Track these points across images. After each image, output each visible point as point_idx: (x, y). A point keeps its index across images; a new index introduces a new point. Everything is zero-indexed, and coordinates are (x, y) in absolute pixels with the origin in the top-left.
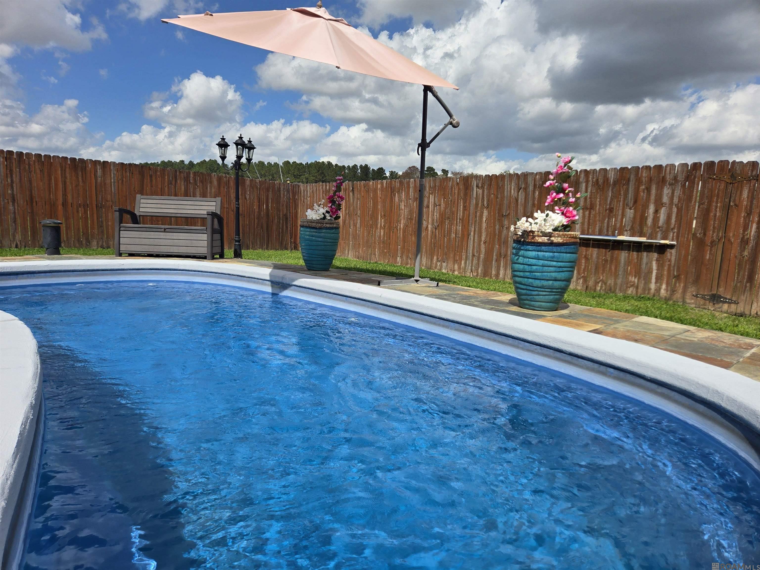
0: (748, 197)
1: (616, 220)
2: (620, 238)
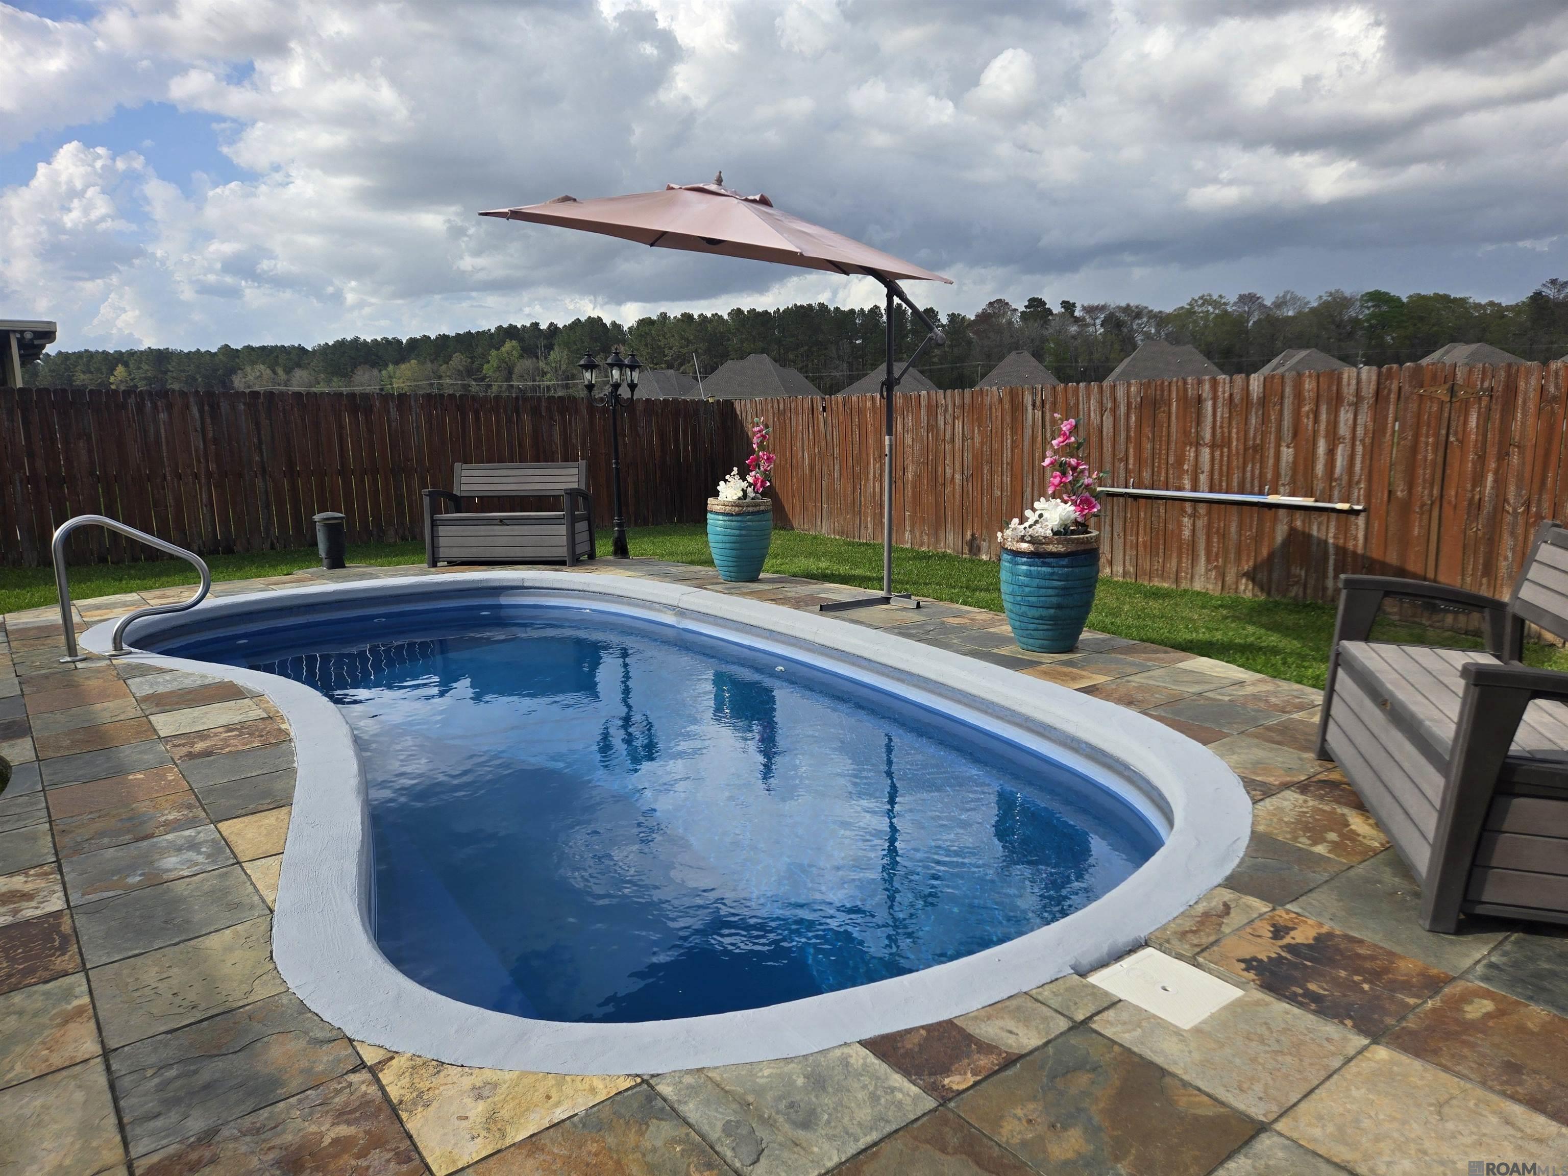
0: (1477, 427)
1: (1262, 463)
2: (1272, 499)
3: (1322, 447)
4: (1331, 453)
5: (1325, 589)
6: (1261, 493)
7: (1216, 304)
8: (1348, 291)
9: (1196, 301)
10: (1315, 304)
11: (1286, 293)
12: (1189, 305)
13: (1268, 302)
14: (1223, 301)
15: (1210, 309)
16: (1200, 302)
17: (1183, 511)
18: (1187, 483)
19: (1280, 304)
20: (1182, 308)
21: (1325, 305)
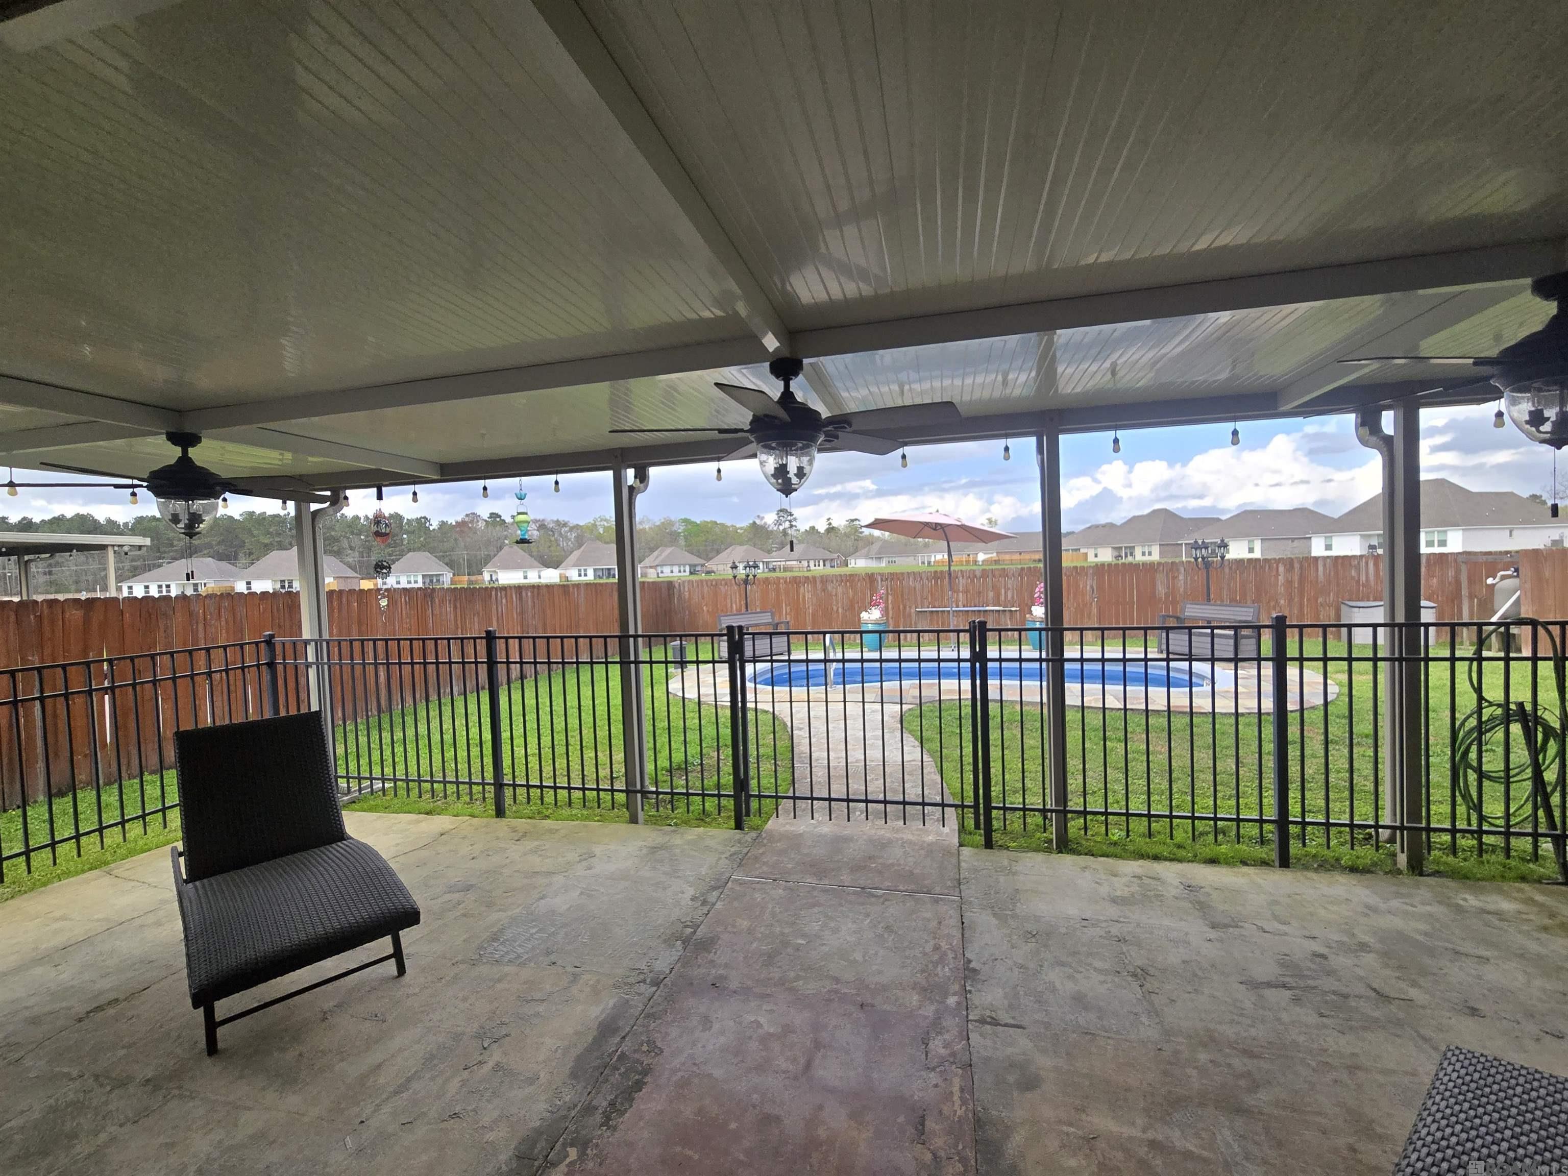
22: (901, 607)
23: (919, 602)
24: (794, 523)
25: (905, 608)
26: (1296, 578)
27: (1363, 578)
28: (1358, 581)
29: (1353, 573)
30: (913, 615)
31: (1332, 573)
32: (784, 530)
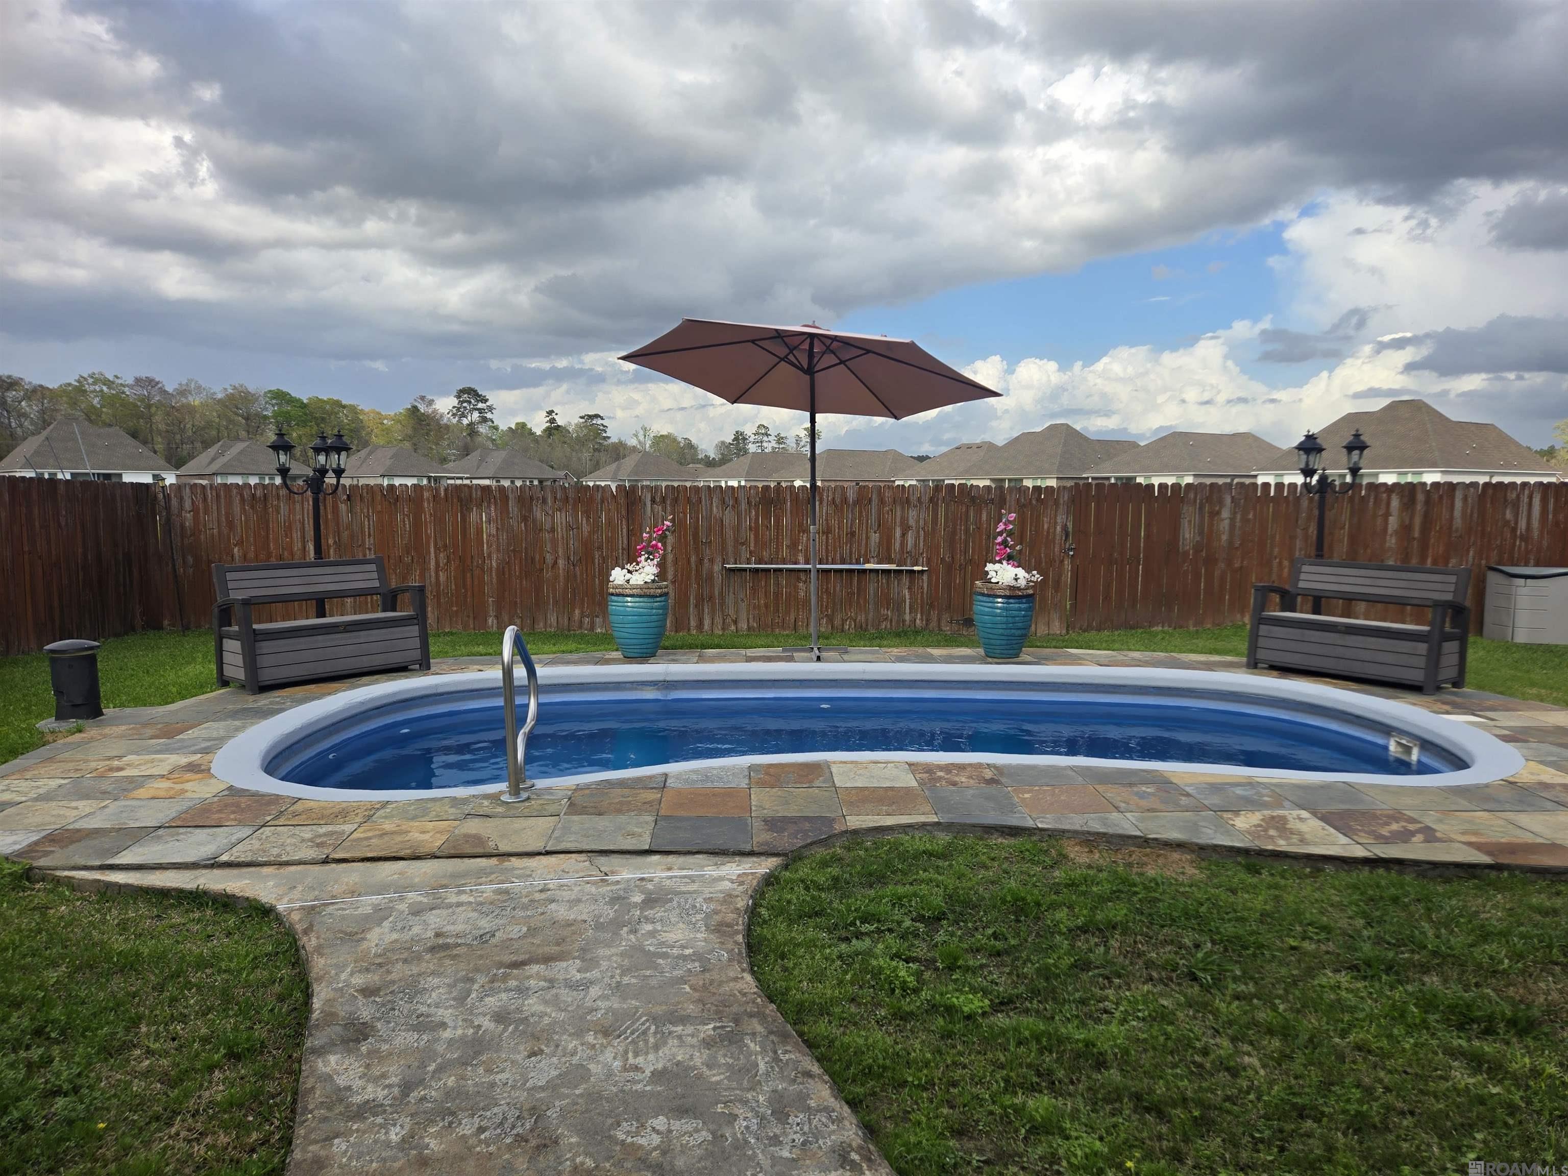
0: (987, 520)
1: (859, 545)
2: (868, 566)
3: (898, 533)
4: (903, 535)
5: (904, 621)
6: (858, 563)
7: (108, 383)
8: (252, 388)
9: (85, 379)
10: (220, 396)
11: (190, 381)
12: (78, 381)
13: (170, 388)
14: (120, 381)
15: (105, 388)
16: (90, 381)
17: (799, 579)
18: (801, 558)
19: (183, 392)
20: (70, 384)
21: (231, 397)
22: (693, 559)
23: (730, 549)
24: (489, 415)
25: (700, 561)
26: (1418, 521)
27: (1522, 524)
28: (1514, 530)
29: (1509, 515)
30: (718, 579)
31: (1475, 515)
32: (471, 424)
